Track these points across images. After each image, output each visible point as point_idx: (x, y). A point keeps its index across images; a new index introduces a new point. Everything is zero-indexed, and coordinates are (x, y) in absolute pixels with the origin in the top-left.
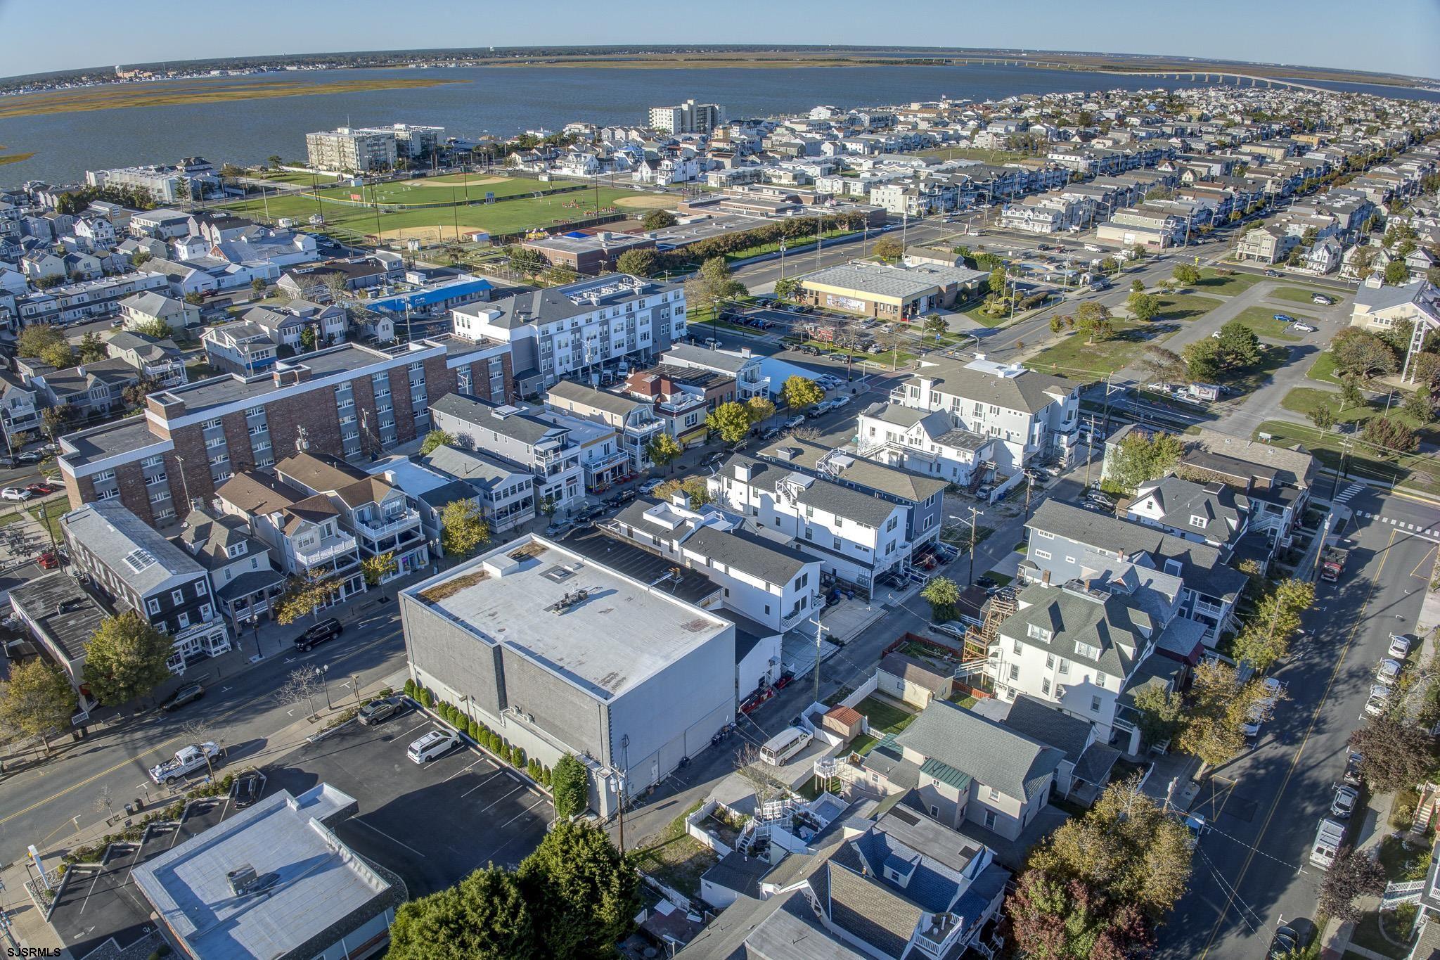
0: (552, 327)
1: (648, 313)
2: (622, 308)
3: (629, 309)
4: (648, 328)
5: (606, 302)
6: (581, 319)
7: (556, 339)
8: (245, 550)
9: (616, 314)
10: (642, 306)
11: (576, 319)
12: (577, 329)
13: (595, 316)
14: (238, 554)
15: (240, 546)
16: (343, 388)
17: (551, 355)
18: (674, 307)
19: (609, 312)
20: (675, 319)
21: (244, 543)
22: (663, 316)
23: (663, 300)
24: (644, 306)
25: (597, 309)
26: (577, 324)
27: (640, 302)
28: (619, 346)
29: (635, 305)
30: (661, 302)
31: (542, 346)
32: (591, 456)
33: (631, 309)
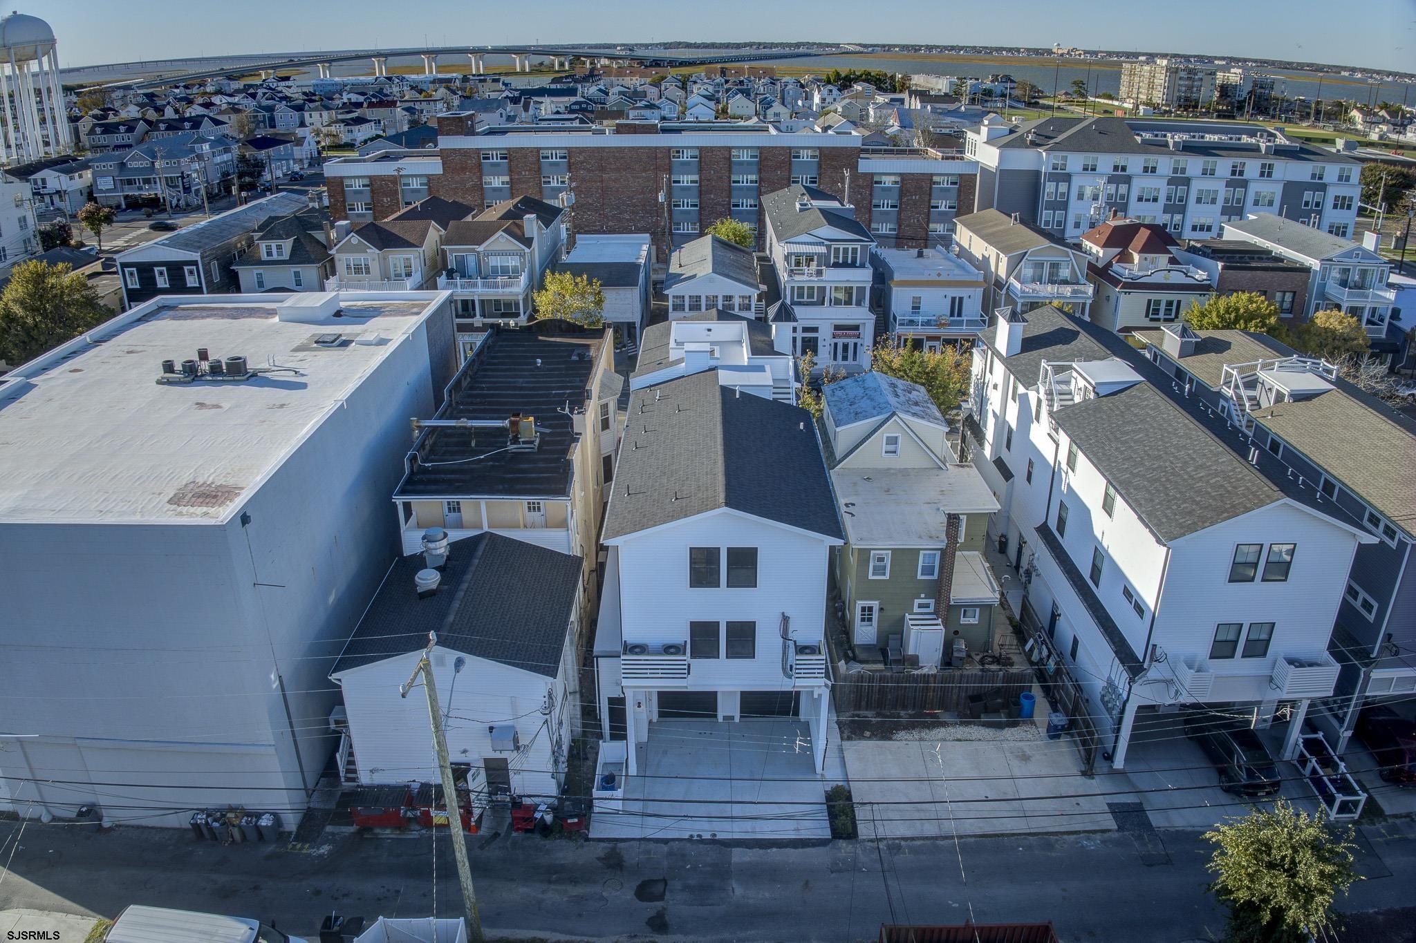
0: (1075, 162)
1: (1278, 190)
2: (1223, 166)
3: (1239, 166)
5: (1188, 148)
6: (1135, 163)
7: (1078, 183)
8: (286, 256)
9: (1208, 173)
10: (1266, 172)
11: (1127, 161)
12: (1120, 177)
13: (1165, 165)
14: (275, 257)
15: (279, 247)
16: (686, 157)
17: (1064, 206)
18: (1332, 192)
19: (1194, 165)
20: (1331, 216)
21: (288, 244)
22: (1307, 204)
23: (1313, 176)
24: (1269, 175)
25: (1172, 153)
26: (1124, 169)
27: (1263, 166)
28: (1202, 229)
29: (1252, 168)
30: (1308, 179)
31: (1050, 187)
32: (916, 308)
33: (1241, 173)
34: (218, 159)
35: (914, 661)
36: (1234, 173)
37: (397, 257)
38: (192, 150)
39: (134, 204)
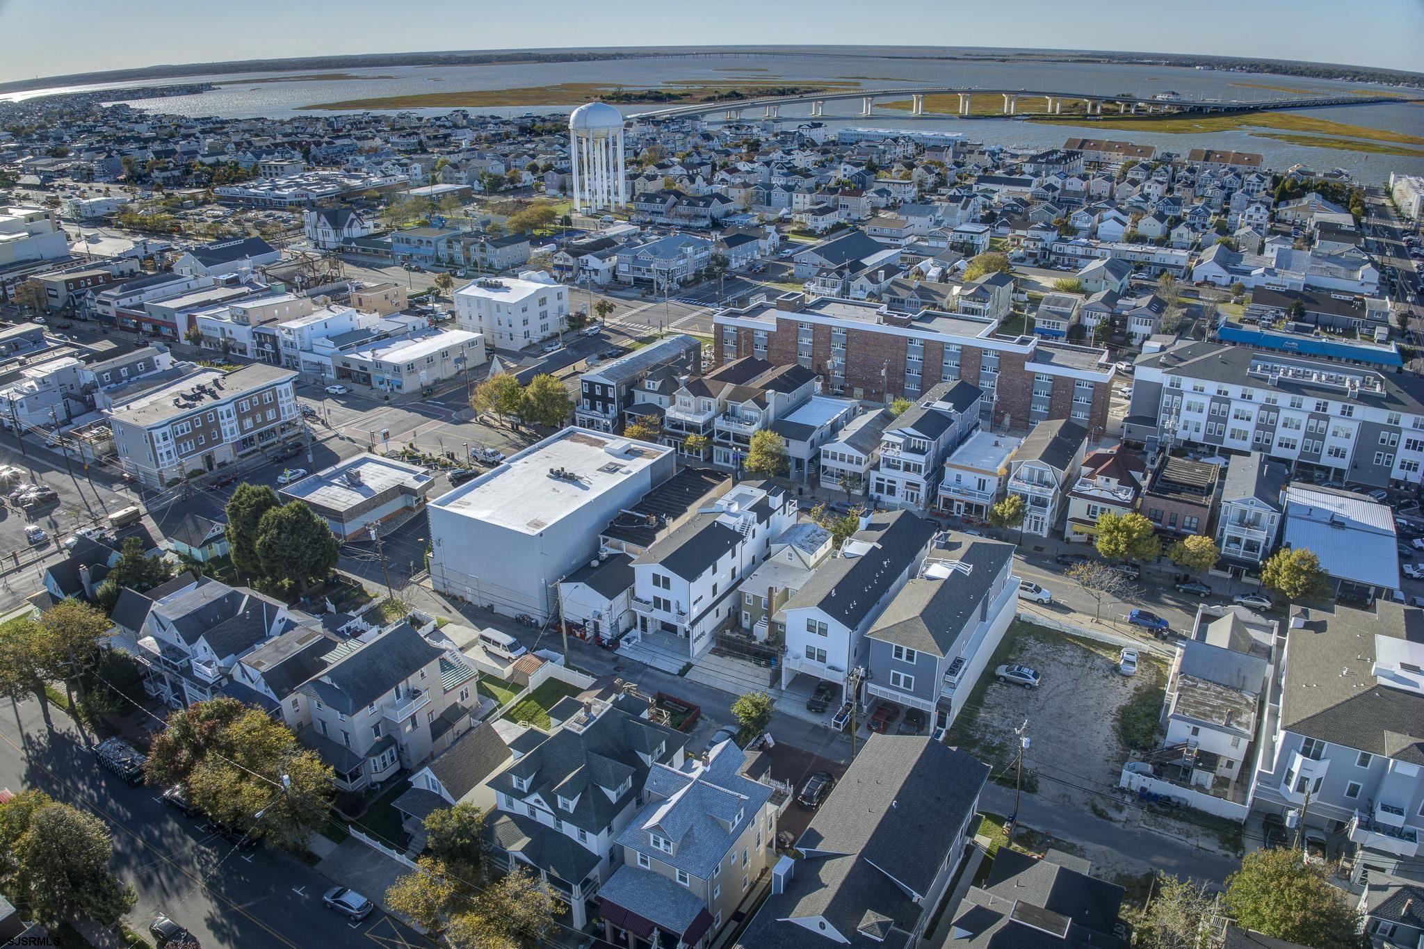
0: (1187, 383)
1: (1356, 427)
2: (1309, 403)
3: (1322, 407)
4: (1349, 446)
5: (1283, 385)
6: (1234, 391)
7: (1187, 398)
8: (656, 389)
9: (1295, 405)
10: (1347, 412)
11: (1226, 387)
12: (1222, 398)
13: (1260, 395)
14: (652, 388)
15: (654, 384)
17: (1177, 413)
18: (1406, 436)
19: (1284, 399)
20: (1403, 454)
21: (658, 384)
22: (1383, 441)
23: (1390, 421)
24: (1350, 414)
25: (1267, 388)
26: (1226, 393)
27: (1345, 407)
28: (1287, 446)
29: (1334, 407)
30: (1385, 422)
31: (1166, 398)
32: (958, 480)
33: (1324, 410)
34: (698, 256)
35: (755, 638)
36: (1318, 409)
37: (705, 400)
38: (681, 251)
39: (639, 282)
